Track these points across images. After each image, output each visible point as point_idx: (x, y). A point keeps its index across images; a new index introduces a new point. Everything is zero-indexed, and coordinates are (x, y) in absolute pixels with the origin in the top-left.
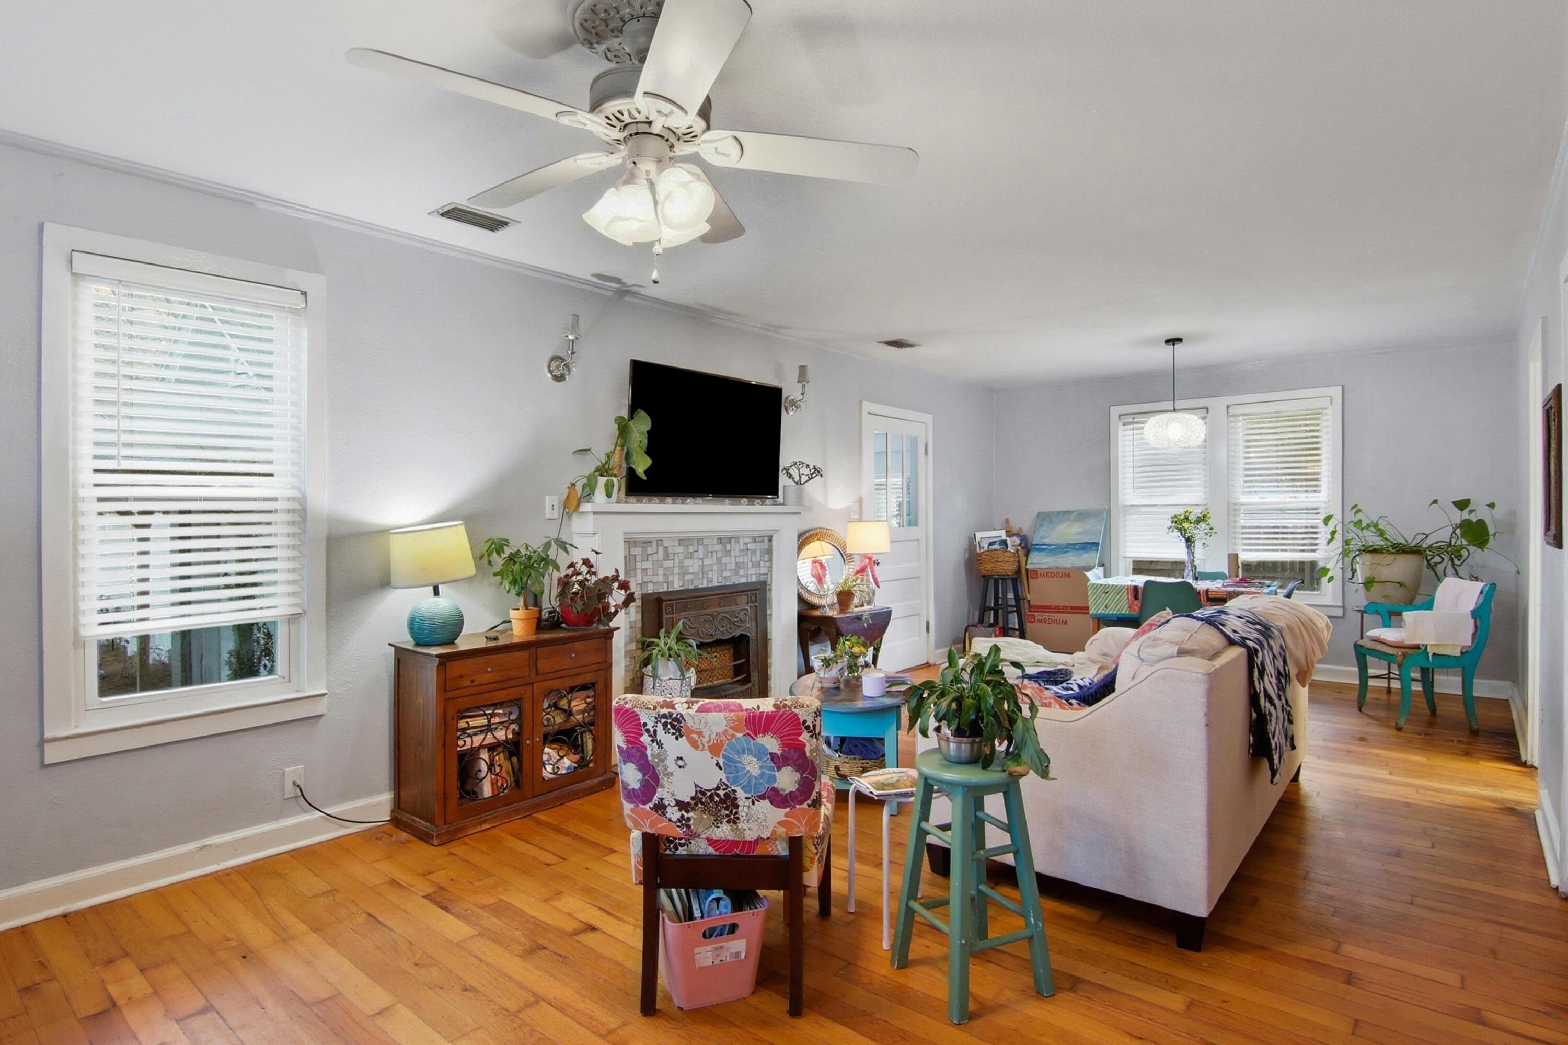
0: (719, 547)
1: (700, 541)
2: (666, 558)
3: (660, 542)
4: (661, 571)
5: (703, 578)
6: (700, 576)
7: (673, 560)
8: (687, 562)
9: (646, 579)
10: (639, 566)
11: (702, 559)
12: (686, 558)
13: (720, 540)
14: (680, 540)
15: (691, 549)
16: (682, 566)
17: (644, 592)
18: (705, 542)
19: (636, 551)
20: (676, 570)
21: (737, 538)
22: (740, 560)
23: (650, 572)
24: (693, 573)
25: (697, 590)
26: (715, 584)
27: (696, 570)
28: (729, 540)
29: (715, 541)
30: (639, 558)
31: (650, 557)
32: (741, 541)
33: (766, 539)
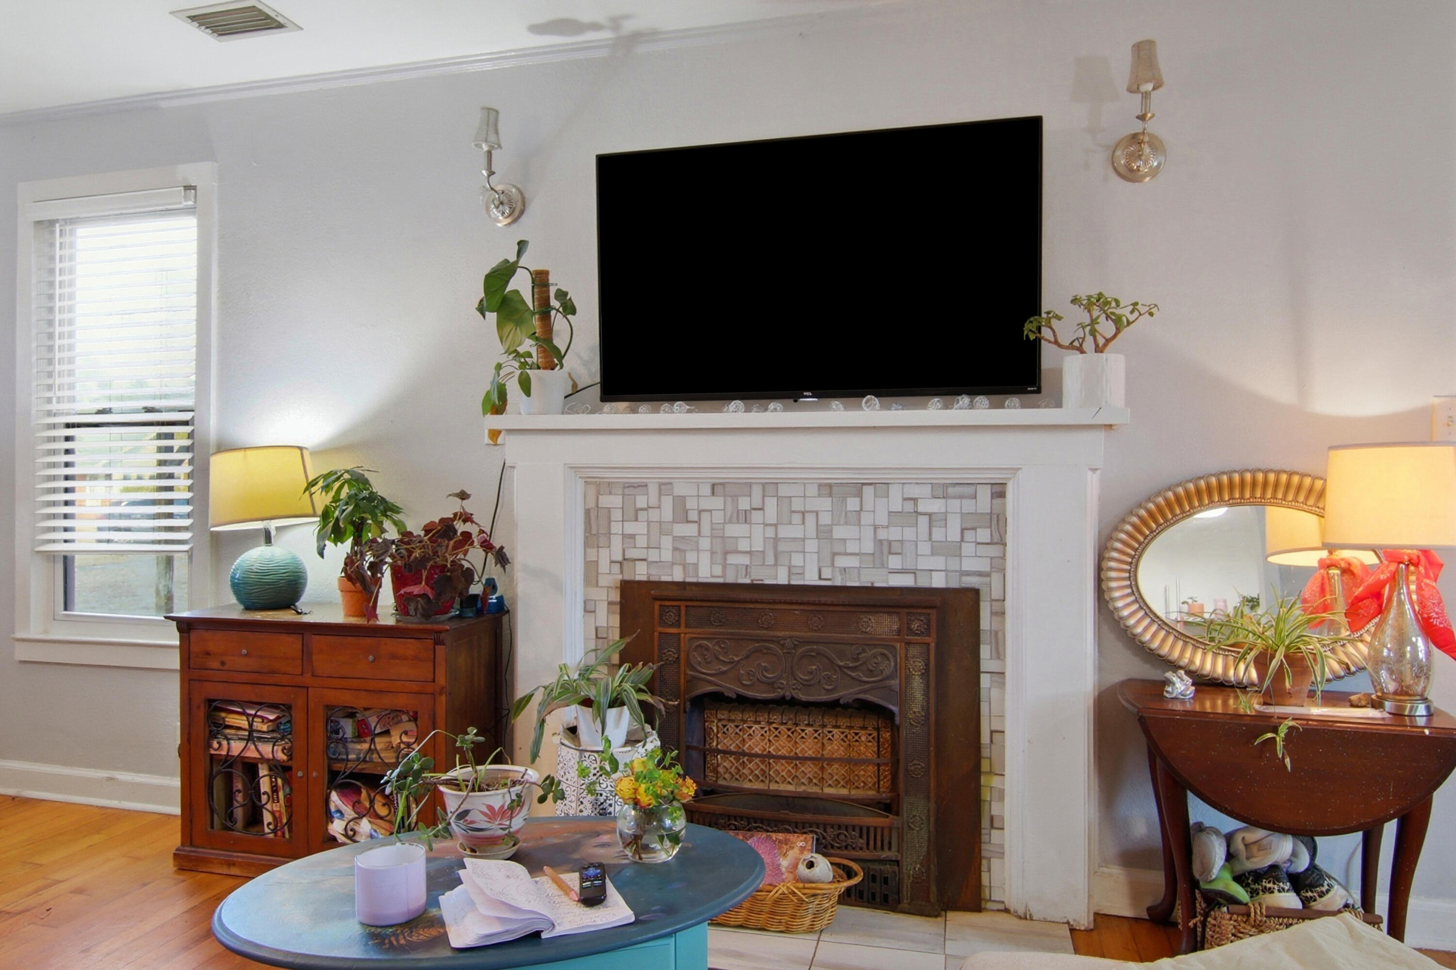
0: (825, 504)
1: (769, 487)
2: (682, 514)
3: (665, 487)
4: (667, 542)
5: (776, 565)
6: (770, 560)
7: (698, 522)
8: (733, 530)
9: (631, 554)
10: (616, 528)
11: (775, 525)
12: (730, 522)
13: (828, 489)
14: (713, 486)
15: (744, 504)
16: (718, 535)
17: (627, 577)
18: (783, 491)
19: (613, 501)
20: (705, 543)
21: (882, 487)
22: (894, 534)
23: (641, 541)
24: (750, 553)
25: (755, 588)
26: (811, 579)
27: (758, 546)
28: (858, 488)
29: (812, 490)
30: (617, 515)
31: (642, 515)
32: (896, 493)
33: (984, 494)
